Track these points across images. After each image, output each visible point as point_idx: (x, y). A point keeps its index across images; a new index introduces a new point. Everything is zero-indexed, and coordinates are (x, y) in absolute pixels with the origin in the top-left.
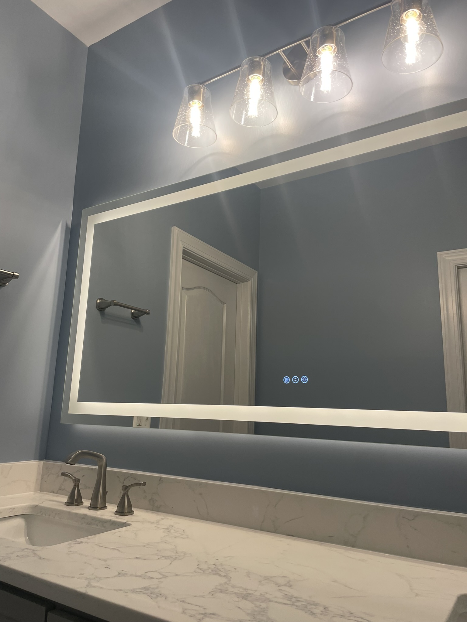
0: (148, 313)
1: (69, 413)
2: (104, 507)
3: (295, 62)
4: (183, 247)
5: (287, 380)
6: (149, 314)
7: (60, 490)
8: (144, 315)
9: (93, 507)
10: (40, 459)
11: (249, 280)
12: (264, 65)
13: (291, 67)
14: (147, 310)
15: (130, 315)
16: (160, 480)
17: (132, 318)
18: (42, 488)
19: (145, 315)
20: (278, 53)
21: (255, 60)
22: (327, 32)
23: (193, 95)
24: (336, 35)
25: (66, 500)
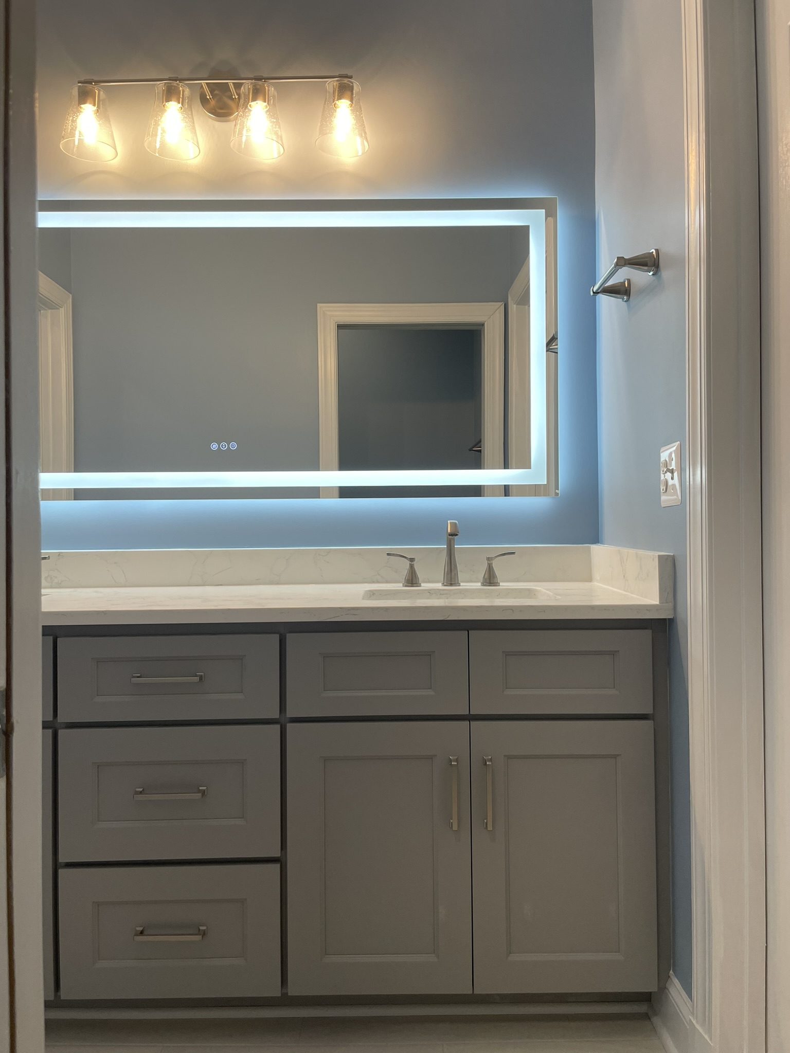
3: (216, 92)
5: (214, 446)
11: (61, 307)
12: (183, 91)
13: (210, 98)
16: (59, 555)
20: (201, 83)
21: (172, 85)
22: (258, 87)
23: (84, 96)
24: (268, 90)
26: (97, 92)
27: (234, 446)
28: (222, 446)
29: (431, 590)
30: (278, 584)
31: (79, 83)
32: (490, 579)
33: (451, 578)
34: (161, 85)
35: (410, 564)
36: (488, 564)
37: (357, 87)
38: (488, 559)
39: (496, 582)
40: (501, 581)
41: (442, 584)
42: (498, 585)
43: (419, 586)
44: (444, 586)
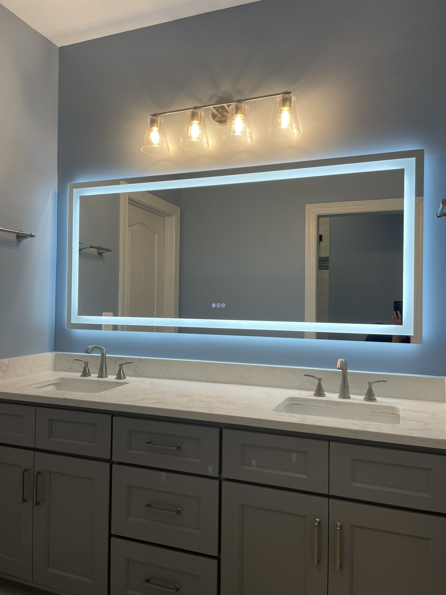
0: (110, 251)
1: (72, 323)
2: (107, 376)
3: (219, 111)
7: (70, 369)
9: (101, 376)
10: (51, 351)
11: (175, 215)
12: (201, 114)
13: (217, 114)
14: (109, 249)
15: (97, 253)
16: (139, 360)
18: (55, 370)
19: (107, 252)
20: (210, 108)
21: (195, 111)
22: (239, 106)
23: (153, 122)
24: (244, 107)
25: (81, 374)
26: (159, 120)
27: (223, 305)
28: (218, 305)
29: (328, 401)
30: (245, 384)
31: (151, 116)
32: (370, 396)
33: (345, 393)
34: (189, 112)
35: (318, 382)
36: (369, 387)
37: (293, 99)
38: (370, 383)
39: (374, 399)
40: (378, 399)
41: (339, 396)
42: (375, 400)
43: (324, 395)
44: (339, 398)
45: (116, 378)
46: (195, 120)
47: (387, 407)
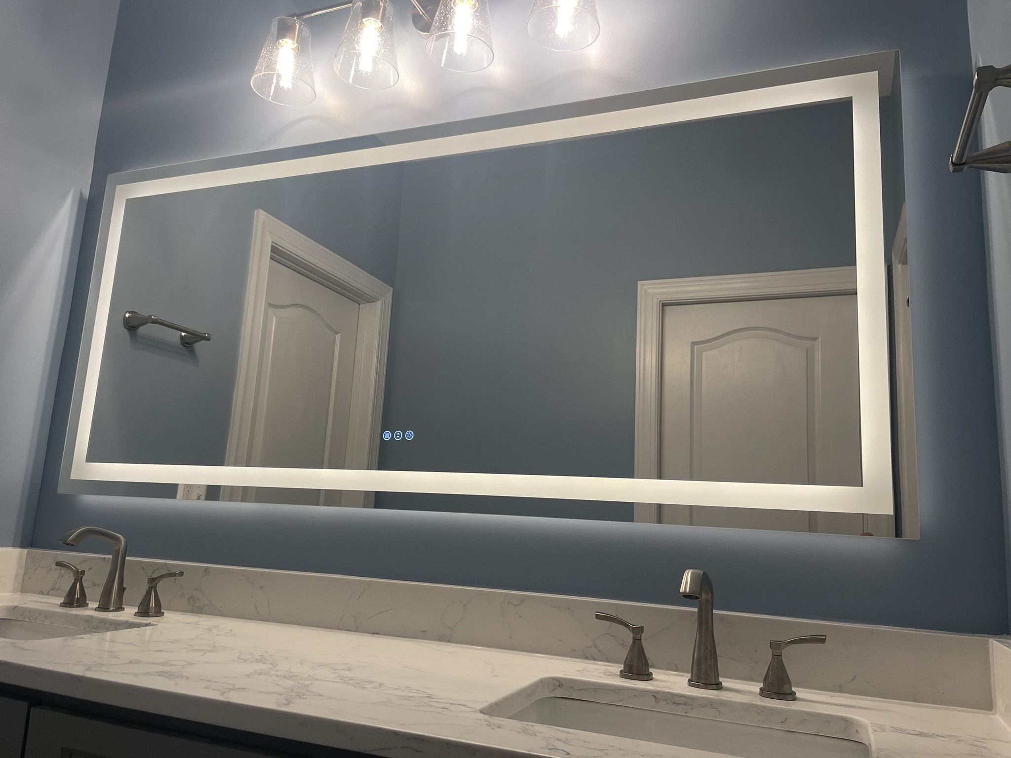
1: (71, 479)
3: (428, 8)
4: (272, 242)
5: (387, 436)
6: (210, 340)
8: (201, 340)
9: (103, 608)
10: (22, 546)
11: (379, 300)
12: (385, 8)
13: (423, 13)
14: (206, 334)
15: (178, 341)
16: (205, 570)
17: (181, 344)
19: (203, 341)
23: (284, 30)
25: (62, 600)
26: (298, 25)
27: (410, 435)
28: (396, 435)
29: (657, 692)
32: (777, 685)
33: (705, 671)
34: (360, 1)
35: (634, 638)
36: (773, 655)
38: (775, 646)
39: (788, 692)
40: (800, 693)
41: (689, 680)
42: (792, 697)
43: (648, 677)
44: (690, 685)
45: (137, 614)
46: (371, 17)
47: (829, 719)
